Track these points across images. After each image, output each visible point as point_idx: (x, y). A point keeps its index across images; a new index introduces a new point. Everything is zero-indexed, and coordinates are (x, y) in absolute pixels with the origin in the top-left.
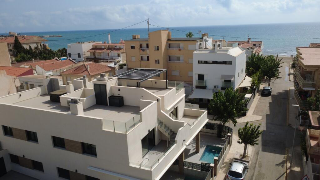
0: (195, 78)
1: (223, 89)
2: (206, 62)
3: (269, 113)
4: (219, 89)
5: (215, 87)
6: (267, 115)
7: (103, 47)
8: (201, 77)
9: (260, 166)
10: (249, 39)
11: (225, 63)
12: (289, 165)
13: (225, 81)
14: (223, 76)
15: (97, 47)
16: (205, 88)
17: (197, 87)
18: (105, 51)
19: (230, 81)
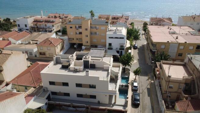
0: (107, 45)
1: (120, 49)
2: (112, 38)
3: (138, 58)
4: (119, 49)
5: (117, 49)
6: (138, 59)
7: (42, 21)
8: (110, 44)
9: (141, 82)
10: (123, 15)
11: (121, 38)
12: (150, 80)
13: (121, 46)
14: (120, 44)
15: (38, 20)
16: (112, 49)
17: (108, 49)
18: (43, 23)
19: (123, 46)
